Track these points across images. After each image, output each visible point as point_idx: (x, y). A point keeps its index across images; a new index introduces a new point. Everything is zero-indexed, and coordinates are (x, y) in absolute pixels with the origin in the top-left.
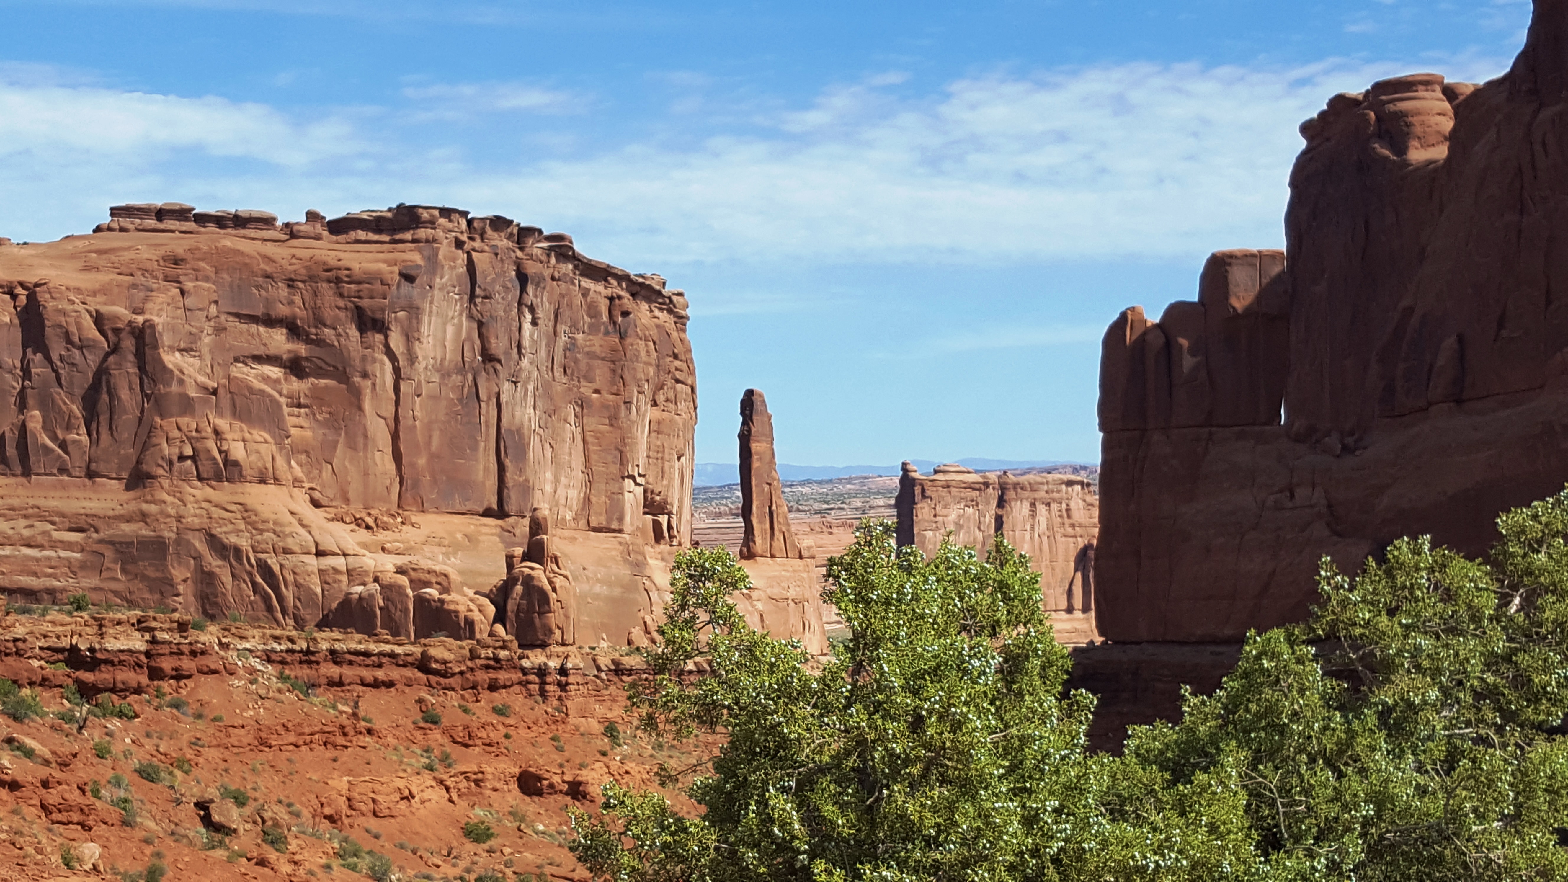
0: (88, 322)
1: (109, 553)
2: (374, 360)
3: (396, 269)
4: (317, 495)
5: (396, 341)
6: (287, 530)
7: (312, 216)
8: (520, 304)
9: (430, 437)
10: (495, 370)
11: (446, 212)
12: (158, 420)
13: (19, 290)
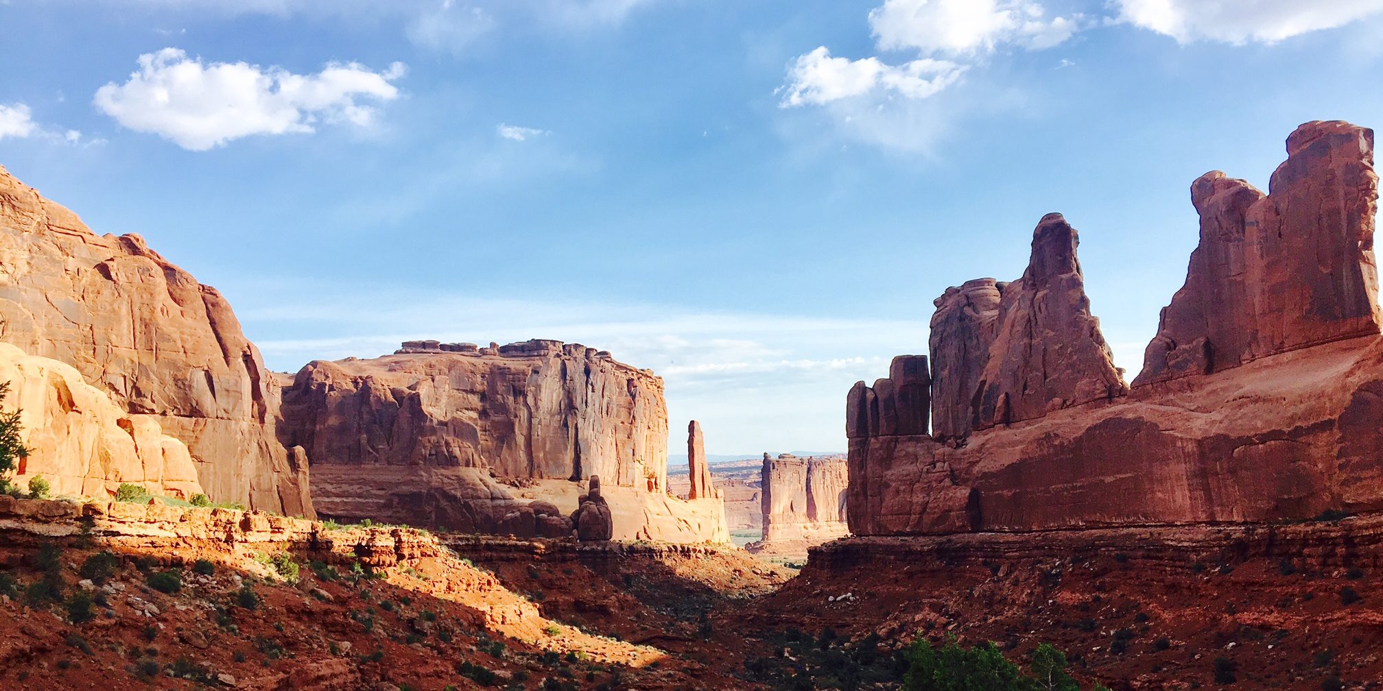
0: (389, 393)
1: (396, 500)
2: (520, 409)
3: (530, 368)
4: (493, 471)
5: (530, 400)
6: (478, 488)
7: (493, 345)
8: (587, 382)
9: (545, 443)
10: (575, 413)
11: (554, 342)
12: (420, 438)
13: (359, 380)
